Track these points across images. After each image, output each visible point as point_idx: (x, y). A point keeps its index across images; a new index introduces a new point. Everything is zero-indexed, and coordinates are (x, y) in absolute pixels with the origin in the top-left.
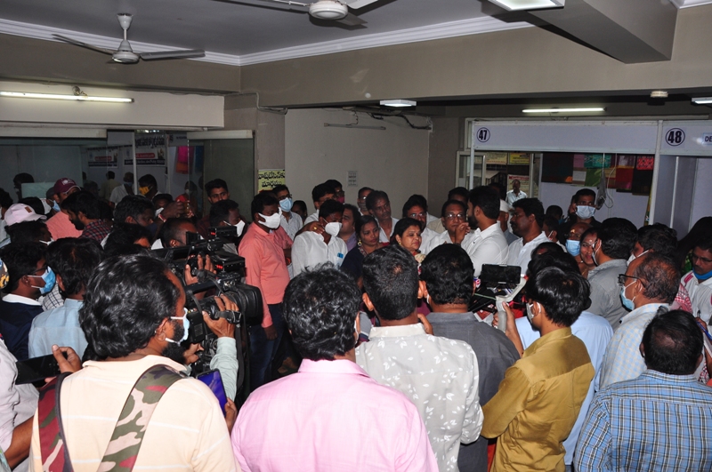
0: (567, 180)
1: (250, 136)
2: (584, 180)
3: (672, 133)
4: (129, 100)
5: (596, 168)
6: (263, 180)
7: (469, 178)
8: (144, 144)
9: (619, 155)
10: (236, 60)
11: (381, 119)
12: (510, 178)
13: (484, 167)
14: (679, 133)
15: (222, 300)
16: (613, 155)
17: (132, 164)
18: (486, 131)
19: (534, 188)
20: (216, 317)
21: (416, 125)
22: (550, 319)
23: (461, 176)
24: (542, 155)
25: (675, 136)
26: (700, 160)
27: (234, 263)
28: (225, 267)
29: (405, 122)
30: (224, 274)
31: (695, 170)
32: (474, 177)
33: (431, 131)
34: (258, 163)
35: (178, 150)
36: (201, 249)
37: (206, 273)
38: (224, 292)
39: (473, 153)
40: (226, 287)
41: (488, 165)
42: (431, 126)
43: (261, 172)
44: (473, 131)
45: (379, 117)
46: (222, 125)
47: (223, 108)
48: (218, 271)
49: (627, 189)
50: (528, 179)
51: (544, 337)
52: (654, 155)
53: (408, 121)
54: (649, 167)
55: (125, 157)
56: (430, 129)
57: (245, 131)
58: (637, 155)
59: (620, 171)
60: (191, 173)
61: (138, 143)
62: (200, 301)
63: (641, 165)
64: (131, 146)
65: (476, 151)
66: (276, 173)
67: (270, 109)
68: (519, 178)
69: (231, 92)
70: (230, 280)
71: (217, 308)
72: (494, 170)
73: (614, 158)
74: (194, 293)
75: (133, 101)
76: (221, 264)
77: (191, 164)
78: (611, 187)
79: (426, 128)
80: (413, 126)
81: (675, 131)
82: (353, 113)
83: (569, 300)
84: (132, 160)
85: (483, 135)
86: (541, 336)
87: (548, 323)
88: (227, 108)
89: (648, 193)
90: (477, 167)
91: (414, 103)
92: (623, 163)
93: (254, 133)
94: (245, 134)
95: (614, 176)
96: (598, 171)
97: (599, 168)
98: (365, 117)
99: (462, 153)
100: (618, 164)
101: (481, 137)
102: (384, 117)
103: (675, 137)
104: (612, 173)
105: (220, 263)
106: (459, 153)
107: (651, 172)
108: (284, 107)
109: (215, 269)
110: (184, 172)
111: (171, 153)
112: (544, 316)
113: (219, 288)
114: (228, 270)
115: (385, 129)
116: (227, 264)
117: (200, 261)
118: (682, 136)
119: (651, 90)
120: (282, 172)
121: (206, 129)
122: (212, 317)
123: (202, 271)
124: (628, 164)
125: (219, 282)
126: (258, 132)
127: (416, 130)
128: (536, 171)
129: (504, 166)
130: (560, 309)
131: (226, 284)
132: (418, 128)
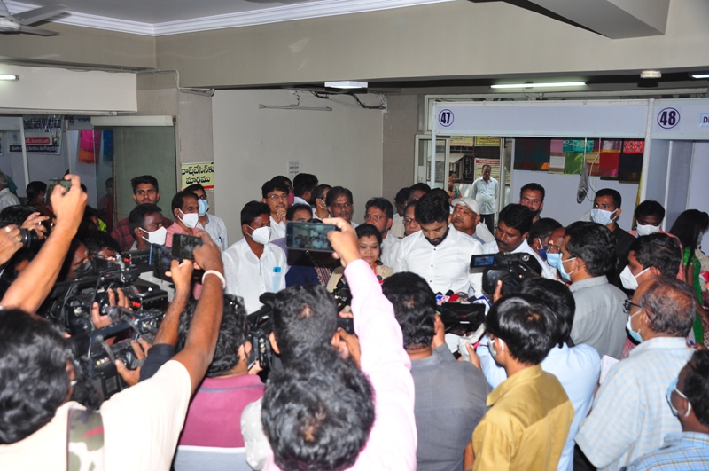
0: (543, 167)
1: (170, 123)
2: (563, 167)
3: (665, 114)
4: (14, 77)
5: (576, 153)
6: (187, 175)
7: (430, 162)
8: (36, 127)
9: (603, 140)
10: (149, 29)
11: (327, 98)
12: (478, 162)
13: (448, 150)
14: (673, 114)
15: (141, 345)
16: (596, 140)
17: (21, 151)
18: (449, 114)
19: (505, 174)
20: (133, 367)
21: (367, 104)
22: (515, 358)
23: (421, 163)
24: (514, 140)
25: (668, 117)
26: (697, 144)
27: (154, 298)
28: (144, 304)
29: (355, 100)
30: (143, 312)
31: (691, 153)
32: (437, 162)
33: (385, 111)
34: (181, 155)
35: (81, 135)
36: (112, 280)
37: (120, 311)
38: (143, 334)
39: (434, 138)
40: (145, 329)
41: (452, 148)
42: (385, 105)
43: (185, 166)
44: (434, 113)
45: (324, 95)
46: (134, 108)
47: (135, 87)
48: (135, 309)
49: (613, 176)
50: (498, 163)
51: (511, 378)
52: (643, 140)
53: (358, 100)
54: (638, 150)
55: (12, 142)
56: (384, 108)
57: (164, 117)
58: (623, 140)
59: (604, 156)
60: (97, 162)
61: (28, 125)
62: (112, 348)
63: (629, 149)
64: (19, 131)
65: (437, 136)
66: (203, 166)
67: (194, 90)
68: (488, 161)
69: (145, 69)
70: (150, 320)
71: (135, 356)
72: (458, 152)
73: (597, 143)
74: (105, 339)
75: (17, 78)
76: (139, 301)
77: (98, 152)
78: (594, 174)
79: (380, 107)
80: (364, 106)
81: (668, 111)
82: (294, 92)
83: (535, 336)
84: (21, 146)
85: (445, 118)
86: (508, 376)
87: (513, 363)
88: (140, 88)
89: (637, 180)
90: (439, 149)
91: (365, 85)
92: (608, 147)
93: (174, 120)
94: (164, 121)
95: (598, 162)
96: (579, 156)
97: (580, 152)
98: (307, 96)
99: (422, 137)
100: (602, 148)
101: (444, 121)
102: (330, 96)
103: (669, 119)
104: (595, 158)
105: (137, 299)
106: (418, 137)
107: (640, 156)
108: (211, 88)
109: (131, 305)
110: (89, 161)
111: (73, 137)
112: (508, 355)
113: (137, 330)
114: (147, 307)
115: (331, 109)
116: (146, 301)
117: (111, 296)
118: (677, 117)
119: (641, 71)
120: (210, 165)
121: (115, 113)
122: (129, 367)
123: (114, 308)
124: (614, 148)
125: (136, 322)
126: (179, 118)
127: (368, 109)
128: (508, 155)
129: (470, 148)
130: (526, 347)
131: (145, 325)
132: (370, 108)
